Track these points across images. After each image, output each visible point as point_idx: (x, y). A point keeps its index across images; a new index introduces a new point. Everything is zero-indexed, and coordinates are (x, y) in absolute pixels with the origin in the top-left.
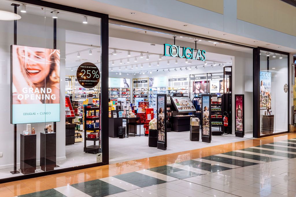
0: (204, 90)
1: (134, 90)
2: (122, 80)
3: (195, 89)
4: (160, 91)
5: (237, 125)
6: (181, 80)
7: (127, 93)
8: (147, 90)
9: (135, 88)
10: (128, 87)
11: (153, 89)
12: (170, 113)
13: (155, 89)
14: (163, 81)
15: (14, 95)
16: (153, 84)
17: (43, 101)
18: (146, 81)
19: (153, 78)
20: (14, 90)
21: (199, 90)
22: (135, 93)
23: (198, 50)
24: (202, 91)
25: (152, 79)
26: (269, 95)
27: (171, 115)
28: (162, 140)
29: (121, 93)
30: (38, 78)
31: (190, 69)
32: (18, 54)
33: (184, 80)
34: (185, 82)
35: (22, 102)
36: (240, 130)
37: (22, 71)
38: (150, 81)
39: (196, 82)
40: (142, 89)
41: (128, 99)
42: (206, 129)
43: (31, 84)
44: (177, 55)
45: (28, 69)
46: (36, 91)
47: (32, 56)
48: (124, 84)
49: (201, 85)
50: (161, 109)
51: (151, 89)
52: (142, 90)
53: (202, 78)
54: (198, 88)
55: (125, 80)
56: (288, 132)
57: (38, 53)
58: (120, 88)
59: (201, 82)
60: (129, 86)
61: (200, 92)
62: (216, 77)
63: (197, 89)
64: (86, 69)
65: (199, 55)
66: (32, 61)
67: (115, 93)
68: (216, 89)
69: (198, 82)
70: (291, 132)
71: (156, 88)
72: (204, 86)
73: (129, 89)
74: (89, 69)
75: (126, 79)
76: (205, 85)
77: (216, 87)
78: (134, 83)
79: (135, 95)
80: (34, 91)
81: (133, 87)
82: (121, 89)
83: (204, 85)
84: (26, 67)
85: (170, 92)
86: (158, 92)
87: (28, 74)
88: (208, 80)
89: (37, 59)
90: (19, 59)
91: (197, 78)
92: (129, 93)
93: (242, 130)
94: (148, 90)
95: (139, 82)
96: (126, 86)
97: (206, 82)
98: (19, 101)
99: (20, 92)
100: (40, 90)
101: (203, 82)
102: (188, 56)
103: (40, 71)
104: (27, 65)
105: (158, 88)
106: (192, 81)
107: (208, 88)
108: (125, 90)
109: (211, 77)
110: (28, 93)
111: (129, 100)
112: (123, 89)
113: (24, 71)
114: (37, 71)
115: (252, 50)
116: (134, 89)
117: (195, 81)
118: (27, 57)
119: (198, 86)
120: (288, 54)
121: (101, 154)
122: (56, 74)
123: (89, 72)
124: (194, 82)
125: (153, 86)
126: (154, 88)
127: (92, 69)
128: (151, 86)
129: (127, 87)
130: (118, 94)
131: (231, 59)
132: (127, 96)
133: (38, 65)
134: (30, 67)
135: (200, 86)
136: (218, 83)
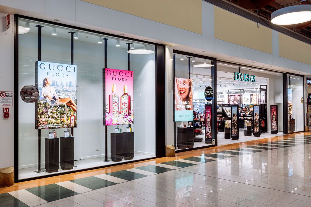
0: (237, 102)
3: (230, 101)
5: (273, 126)
12: (222, 119)
15: (175, 105)
17: (187, 109)
20: (176, 103)
21: (233, 102)
23: (251, 75)
26: (291, 105)
27: (222, 120)
28: (236, 134)
30: (184, 96)
31: (229, 86)
32: (177, 83)
34: (220, 96)
35: (178, 109)
36: (275, 129)
37: (178, 92)
39: (230, 96)
42: (256, 128)
43: (182, 99)
44: (241, 79)
45: (181, 91)
46: (184, 103)
47: (182, 83)
49: (234, 98)
50: (234, 114)
53: (236, 93)
54: (233, 100)
56: (304, 131)
57: (184, 81)
59: (235, 96)
61: (234, 103)
62: (248, 92)
64: (208, 90)
65: (252, 79)
66: (182, 86)
68: (247, 101)
69: (232, 95)
70: (306, 131)
74: (209, 90)
76: (239, 98)
77: (248, 100)
80: (183, 103)
84: (180, 90)
87: (181, 93)
88: (242, 94)
89: (184, 85)
90: (177, 85)
91: (232, 93)
93: (276, 129)
97: (239, 95)
98: (177, 109)
99: (178, 104)
100: (185, 102)
101: (237, 96)
102: (246, 79)
103: (185, 92)
104: (180, 89)
106: (227, 95)
107: (241, 100)
109: (244, 92)
110: (180, 104)
113: (179, 93)
114: (184, 92)
115: (282, 74)
117: (230, 94)
118: (180, 84)
119: (232, 98)
120: (303, 76)
121: (214, 139)
122: (191, 93)
123: (209, 92)
124: (229, 96)
127: (210, 90)
131: (266, 80)
133: (184, 88)
134: (181, 90)
135: (234, 99)
136: (249, 96)
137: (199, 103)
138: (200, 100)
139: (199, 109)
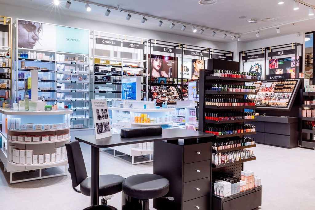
0: (167, 73)
3: (152, 69)
4: (66, 65)
13: (46, 58)
16: (35, 39)
19: (36, 25)
21: (159, 71)
24: (164, 74)
25: (31, 27)
33: (138, 48)
39: (153, 56)
49: (162, 62)
51: (26, 55)
54: (158, 68)
59: (162, 57)
61: (161, 75)
63: (155, 69)
69: (158, 56)
72: (169, 65)
76: (171, 63)
83: (167, 63)
85: (100, 71)
86: (58, 65)
91: (167, 49)
97: (171, 58)
101: (166, 59)
107: (175, 70)
128: (27, 45)
135: (161, 64)
136: (190, 63)
137: (63, 66)
138: (68, 56)
139: (63, 86)
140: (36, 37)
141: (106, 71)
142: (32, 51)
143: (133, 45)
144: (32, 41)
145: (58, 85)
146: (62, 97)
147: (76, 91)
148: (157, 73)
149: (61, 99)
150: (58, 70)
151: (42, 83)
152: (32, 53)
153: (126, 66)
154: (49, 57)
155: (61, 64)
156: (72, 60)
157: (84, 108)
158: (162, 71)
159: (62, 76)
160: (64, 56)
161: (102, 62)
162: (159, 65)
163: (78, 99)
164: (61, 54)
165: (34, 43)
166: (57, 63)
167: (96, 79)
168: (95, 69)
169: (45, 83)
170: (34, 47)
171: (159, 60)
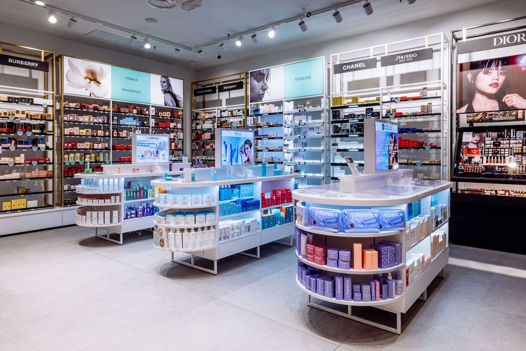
1: (195, 118)
2: (155, 81)
4: (295, 114)
6: (398, 62)
7: (172, 125)
8: (241, 113)
9: (197, 111)
10: (178, 105)
11: (263, 109)
13: (275, 109)
14: (309, 77)
16: (264, 90)
18: (239, 85)
19: (265, 72)
22: (199, 127)
24: (515, 101)
25: (260, 76)
29: (152, 122)
33: (414, 60)
38: (255, 82)
40: (224, 111)
41: (176, 146)
48: (163, 95)
51: (257, 110)
52: (224, 114)
55: (168, 81)
58: (148, 107)
60: (181, 104)
63: (483, 93)
67: (128, 122)
71: (279, 104)
73: (180, 113)
75: (170, 78)
78: (196, 94)
79: (197, 134)
81: (191, 109)
82: (152, 112)
85: (342, 116)
86: (286, 116)
92: (179, 126)
94: (247, 113)
95: (214, 92)
96: (170, 103)
105: (286, 104)
108: (167, 115)
111: (180, 146)
112: (159, 109)
116: (197, 114)
125: (266, 98)
126: (268, 104)
128: (257, 98)
129: (171, 105)
130: (143, 125)
132: (172, 135)
140: (265, 87)
141: (351, 115)
142: (263, 104)
143: (402, 57)
144: (261, 92)
145: (286, 142)
146: (290, 158)
147: (305, 150)
148: (491, 101)
149: (289, 161)
150: (285, 123)
151: (270, 140)
152: (263, 107)
153: (392, 101)
154: (277, 107)
155: (289, 114)
156: (303, 106)
157: (318, 175)
158: (507, 96)
159: (290, 130)
160: (292, 102)
161: (345, 102)
162: (496, 81)
163: (307, 161)
164: (289, 101)
165: (263, 95)
166: (285, 114)
167: (336, 130)
168: (334, 114)
169: (273, 140)
170: (263, 99)
171: (497, 69)
